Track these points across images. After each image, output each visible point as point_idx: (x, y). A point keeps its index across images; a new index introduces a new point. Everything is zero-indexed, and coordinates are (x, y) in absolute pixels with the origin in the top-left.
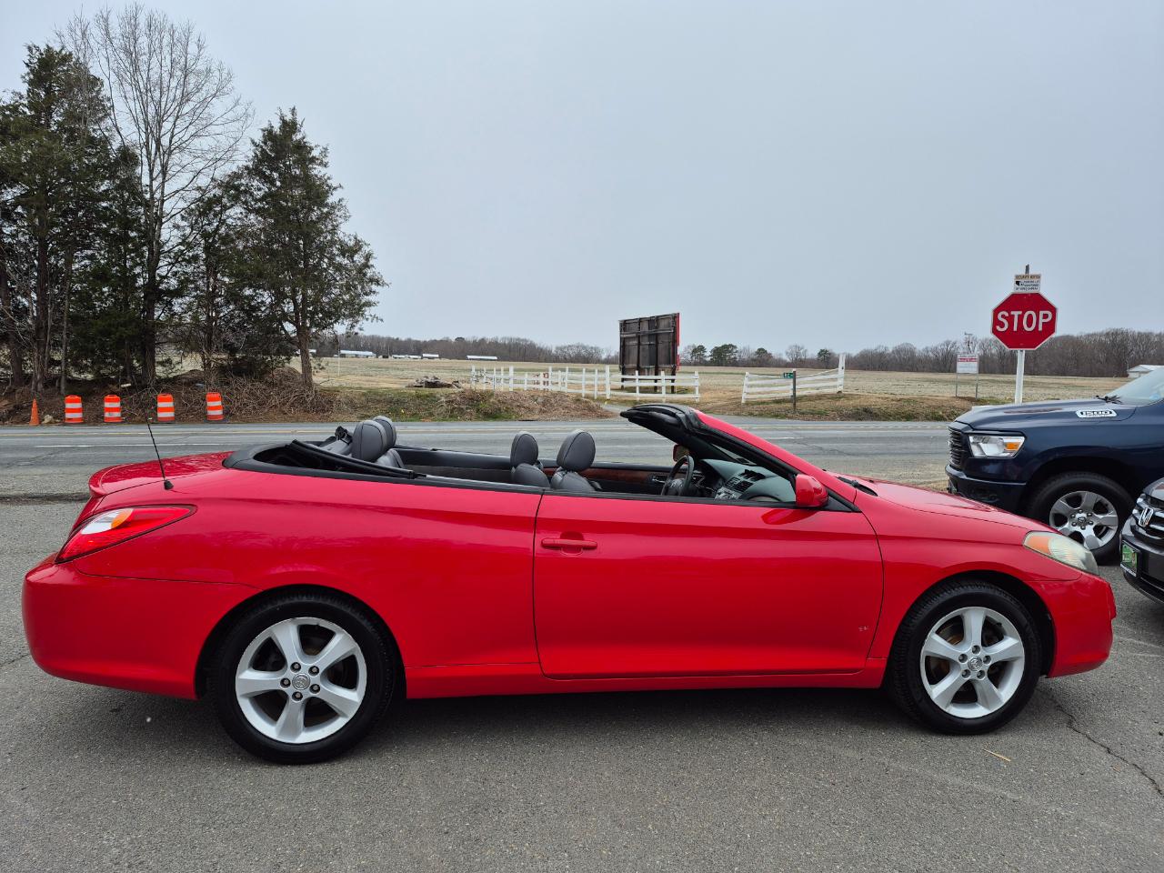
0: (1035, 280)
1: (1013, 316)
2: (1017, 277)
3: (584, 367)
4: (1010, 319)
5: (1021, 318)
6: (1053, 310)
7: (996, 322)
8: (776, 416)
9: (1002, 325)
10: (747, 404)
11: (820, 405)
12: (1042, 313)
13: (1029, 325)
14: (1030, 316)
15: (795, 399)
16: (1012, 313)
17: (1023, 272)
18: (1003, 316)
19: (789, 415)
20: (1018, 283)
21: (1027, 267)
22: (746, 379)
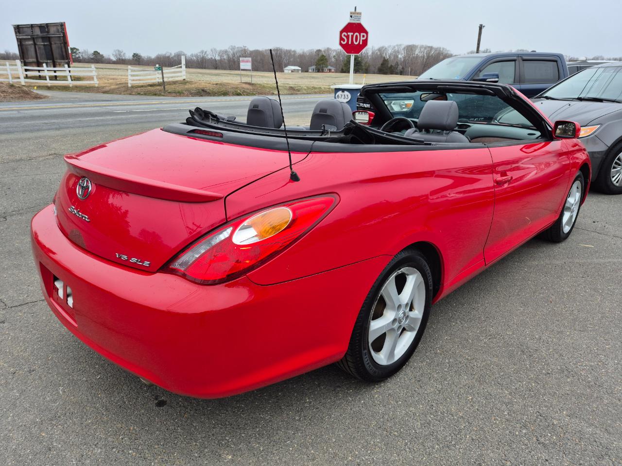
0: (359, 16)
1: (349, 35)
2: (351, 13)
3: (7, 63)
4: (348, 37)
5: (352, 36)
6: (367, 33)
7: (341, 39)
8: (155, 95)
9: (344, 41)
10: (132, 87)
11: (179, 88)
12: (362, 34)
13: (356, 41)
14: (357, 36)
15: (163, 84)
16: (349, 33)
17: (353, 11)
18: (344, 35)
19: (163, 94)
20: (351, 16)
21: (356, 8)
22: (129, 71)
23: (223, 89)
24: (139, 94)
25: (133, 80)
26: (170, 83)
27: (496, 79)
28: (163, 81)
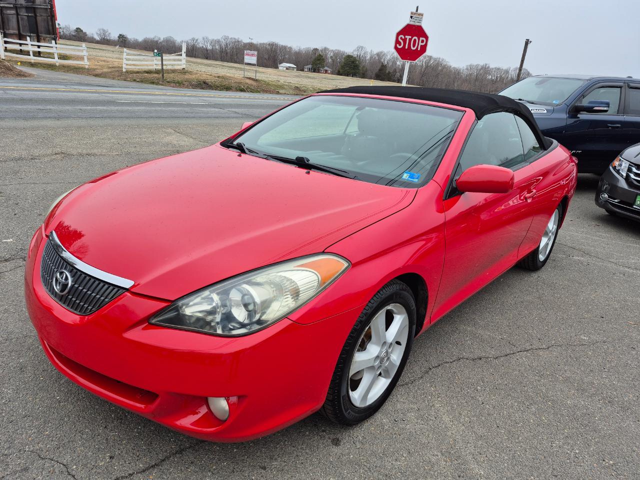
0: (421, 17)
1: (407, 38)
2: (412, 13)
4: (405, 41)
5: (410, 40)
6: (427, 38)
7: (397, 42)
8: (153, 83)
9: (400, 45)
10: (127, 72)
11: (179, 78)
12: (421, 39)
13: (414, 46)
14: (415, 40)
15: (161, 72)
16: (406, 37)
17: (414, 11)
18: (401, 38)
19: (161, 83)
20: (411, 17)
21: (417, 7)
22: (125, 54)
23: (226, 83)
24: (135, 80)
25: (127, 65)
26: (169, 72)
27: (605, 109)
28: (162, 68)
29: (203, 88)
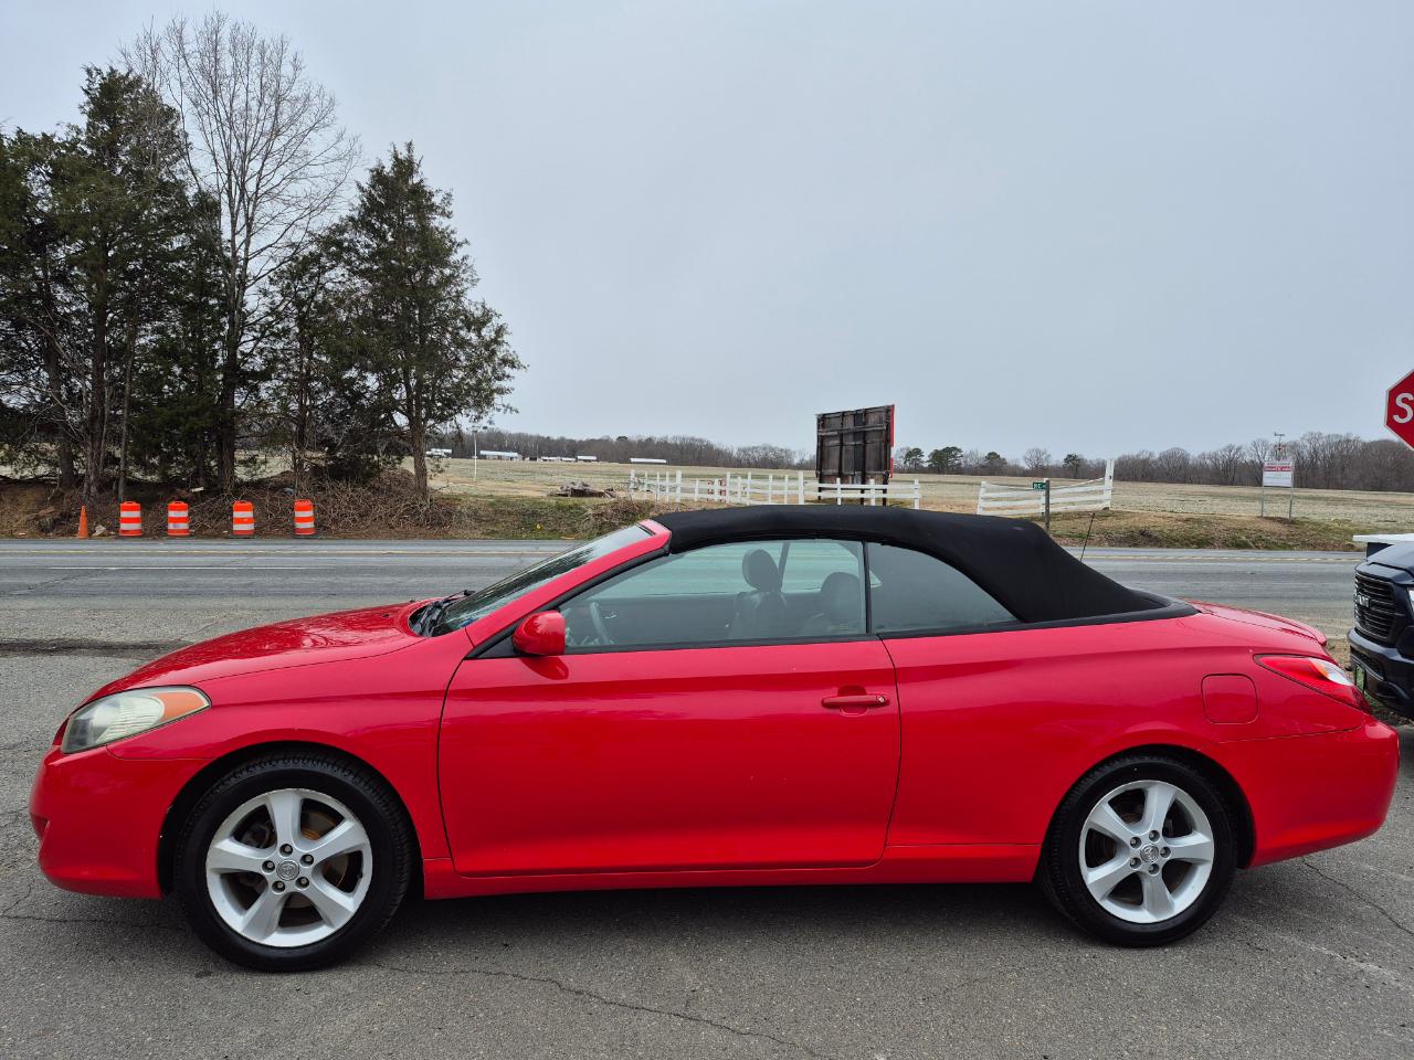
7: (1393, 409)
11: (1081, 526)
15: (1046, 517)
18: (1405, 400)
22: (982, 490)
23: (1199, 531)
25: (984, 509)
26: (1060, 516)
28: (1048, 511)
29: (1135, 545)
